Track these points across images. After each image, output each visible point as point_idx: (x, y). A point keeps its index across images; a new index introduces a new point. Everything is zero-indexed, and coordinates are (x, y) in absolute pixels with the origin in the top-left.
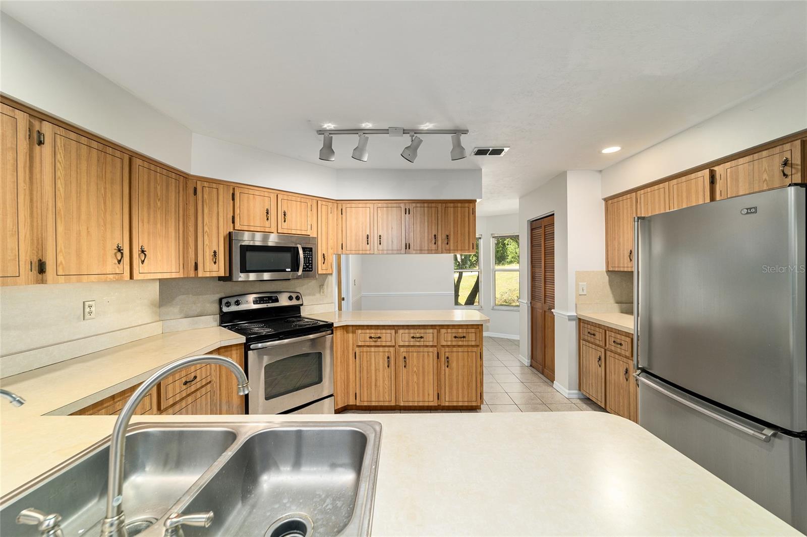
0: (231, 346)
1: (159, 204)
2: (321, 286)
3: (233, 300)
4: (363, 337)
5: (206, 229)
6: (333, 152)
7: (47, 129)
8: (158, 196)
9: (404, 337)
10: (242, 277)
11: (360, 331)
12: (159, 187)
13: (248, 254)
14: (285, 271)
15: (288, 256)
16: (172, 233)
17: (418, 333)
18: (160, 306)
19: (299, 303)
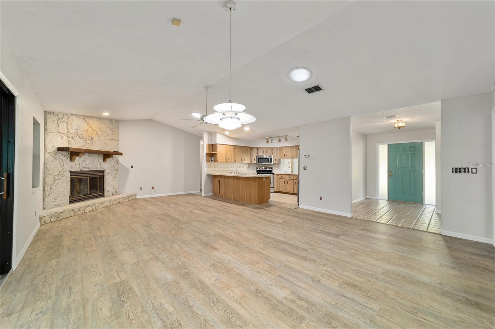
2: (278, 166)
3: (259, 168)
4: (280, 176)
5: (253, 155)
6: (268, 141)
7: (236, 147)
8: (247, 151)
9: (287, 177)
10: (258, 163)
13: (260, 159)
15: (267, 159)
16: (248, 156)
17: (290, 176)
18: (248, 168)
19: (272, 169)
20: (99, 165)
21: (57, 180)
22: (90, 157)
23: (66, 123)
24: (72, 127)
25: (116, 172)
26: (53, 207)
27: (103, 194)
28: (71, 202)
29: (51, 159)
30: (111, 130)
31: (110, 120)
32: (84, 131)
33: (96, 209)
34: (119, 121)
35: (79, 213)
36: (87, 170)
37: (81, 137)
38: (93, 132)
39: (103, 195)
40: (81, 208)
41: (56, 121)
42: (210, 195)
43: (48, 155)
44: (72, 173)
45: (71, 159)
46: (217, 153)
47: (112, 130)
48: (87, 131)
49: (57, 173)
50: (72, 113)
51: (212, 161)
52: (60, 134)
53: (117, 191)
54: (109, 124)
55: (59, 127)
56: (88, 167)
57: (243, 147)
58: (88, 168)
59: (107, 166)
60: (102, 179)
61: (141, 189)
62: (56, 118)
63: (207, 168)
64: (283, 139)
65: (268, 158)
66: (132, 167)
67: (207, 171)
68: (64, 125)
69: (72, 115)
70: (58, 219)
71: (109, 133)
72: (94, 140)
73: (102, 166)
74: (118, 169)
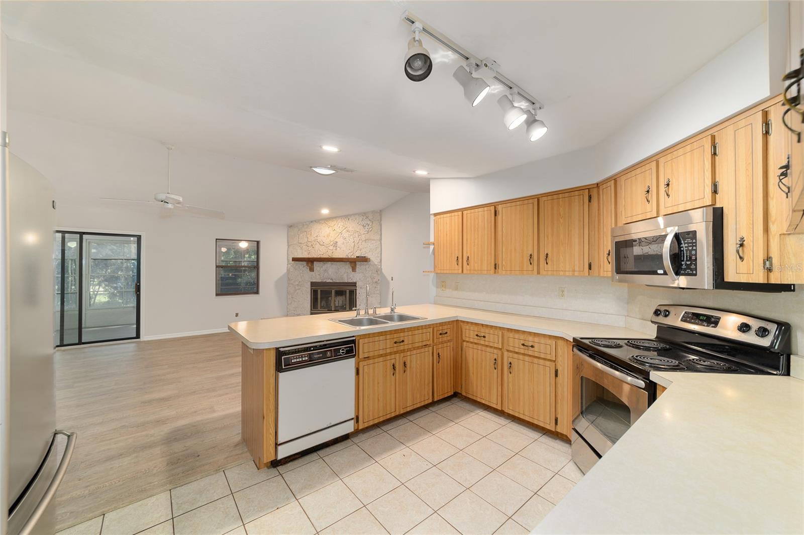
1: (562, 220)
3: (663, 309)
8: (560, 215)
12: (561, 209)
14: (655, 273)
20: (345, 275)
21: (297, 289)
22: (333, 266)
23: (306, 233)
24: (310, 235)
25: (375, 285)
29: (292, 269)
30: (365, 226)
31: (363, 214)
32: (324, 237)
34: (381, 211)
36: (330, 281)
37: (321, 243)
38: (336, 236)
41: (297, 233)
43: (289, 266)
44: (313, 284)
45: (312, 270)
46: (435, 242)
47: (367, 227)
48: (328, 236)
49: (297, 283)
52: (300, 244)
54: (361, 219)
55: (299, 238)
58: (332, 279)
59: (359, 276)
60: (353, 293)
62: (297, 229)
66: (392, 279)
67: (435, 297)
68: (303, 235)
69: (312, 222)
71: (362, 232)
72: (339, 244)
73: (351, 276)
74: (378, 282)
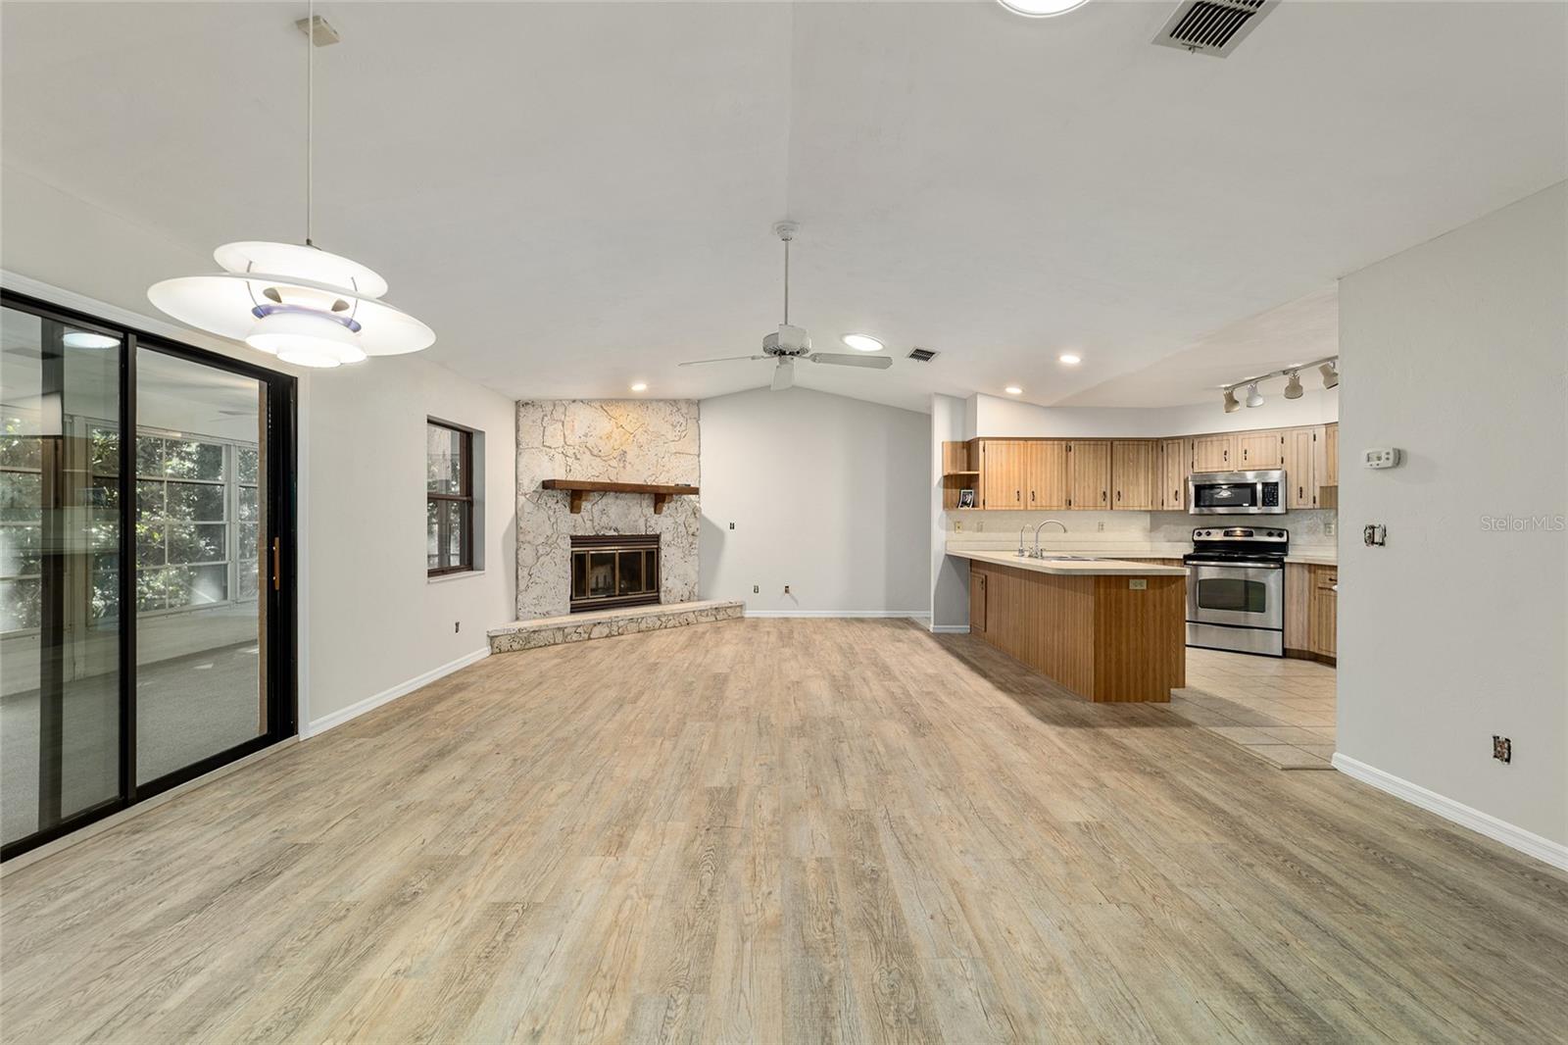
0: (1173, 559)
1: (1131, 464)
2: (1327, 525)
3: (1204, 532)
4: (1322, 576)
5: (1170, 475)
6: (1236, 403)
7: (1072, 444)
8: (1130, 459)
10: (1199, 510)
11: (1320, 571)
12: (1131, 454)
13: (1204, 492)
14: (1241, 505)
15: (1249, 491)
18: (1151, 531)
19: (1284, 539)
20: (642, 522)
21: (542, 555)
22: (618, 502)
23: (561, 424)
24: (572, 431)
25: (691, 539)
26: (535, 615)
27: (658, 596)
28: (575, 610)
29: (529, 507)
30: (675, 427)
31: (674, 403)
32: (601, 438)
33: (619, 634)
34: (699, 401)
35: (575, 637)
36: (612, 533)
37: (595, 452)
38: (624, 439)
39: (657, 601)
40: (579, 626)
41: (539, 421)
42: (962, 632)
43: (522, 499)
44: (576, 541)
45: (574, 508)
46: (981, 472)
47: (678, 428)
48: (609, 437)
49: (542, 540)
50: (573, 398)
51: (965, 503)
52: (548, 449)
53: (696, 590)
54: (669, 412)
55: (546, 433)
56: (614, 526)
57: (1112, 441)
58: (616, 530)
59: (665, 523)
60: (653, 557)
61: (756, 590)
62: (539, 414)
63: (947, 530)
64: (1312, 381)
65: (1253, 486)
66: (732, 527)
67: (946, 542)
68: (555, 429)
69: (574, 401)
70: (527, 647)
71: (670, 436)
72: (629, 457)
73: (652, 522)
74: (697, 533)
